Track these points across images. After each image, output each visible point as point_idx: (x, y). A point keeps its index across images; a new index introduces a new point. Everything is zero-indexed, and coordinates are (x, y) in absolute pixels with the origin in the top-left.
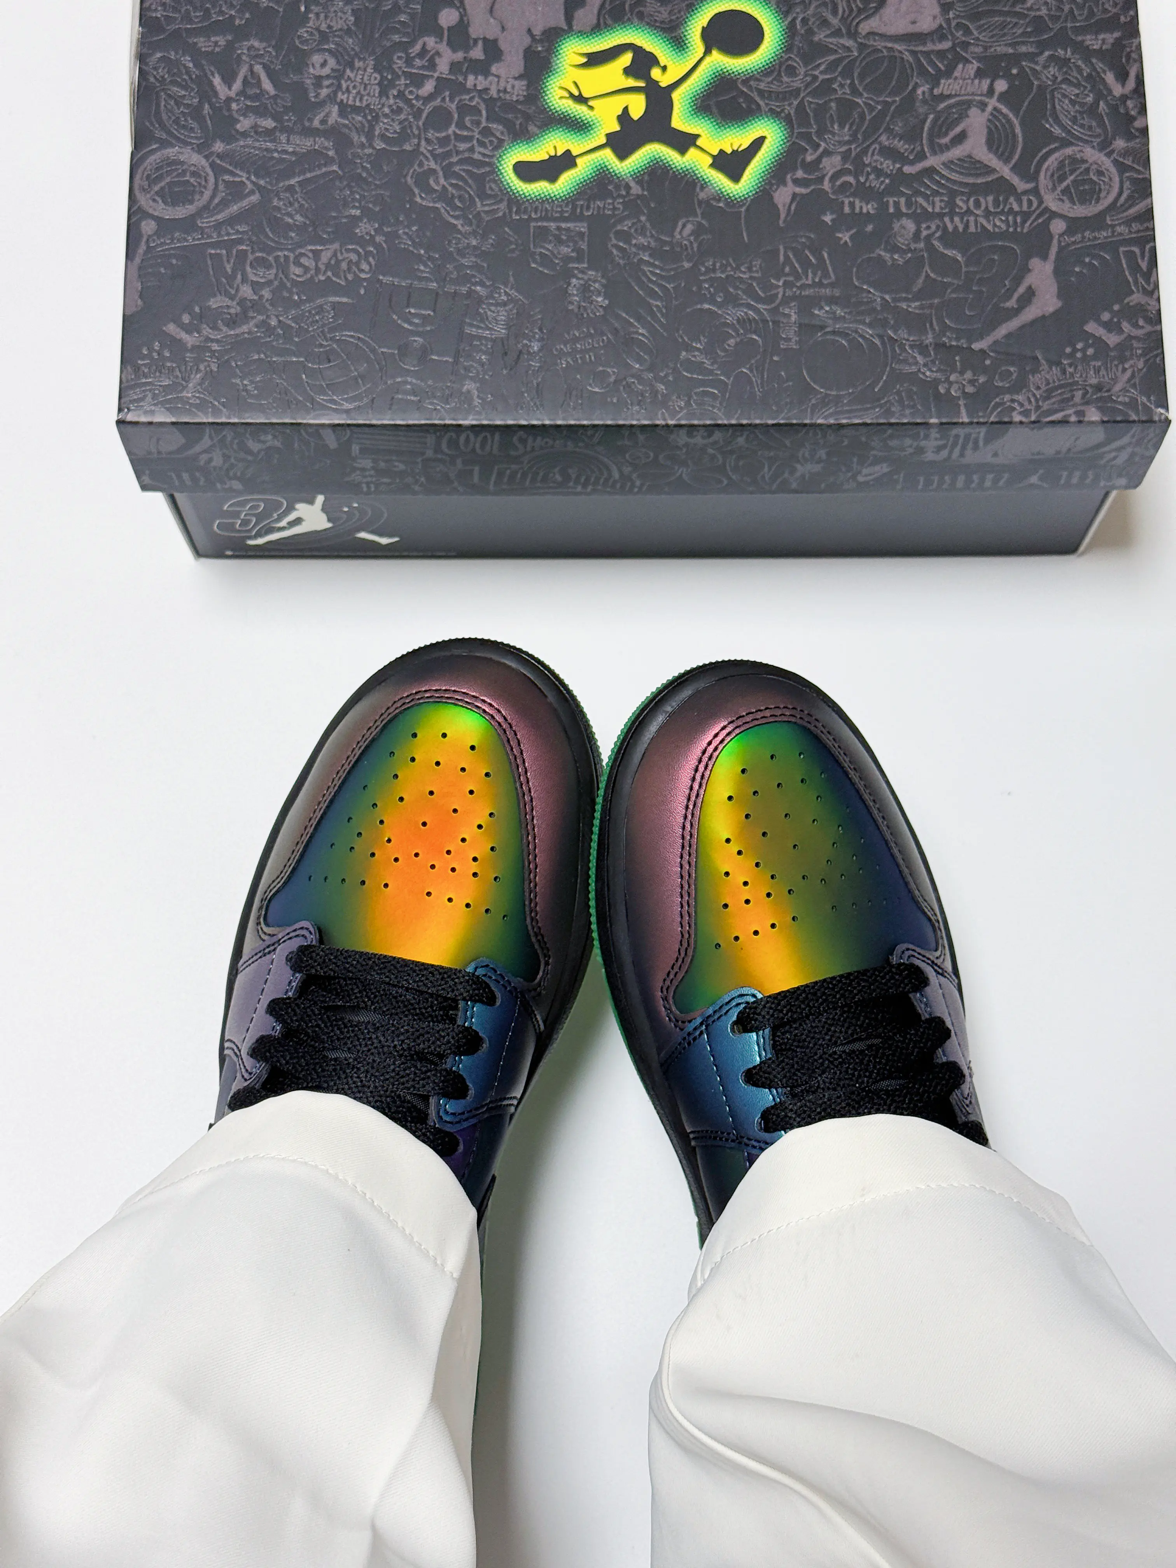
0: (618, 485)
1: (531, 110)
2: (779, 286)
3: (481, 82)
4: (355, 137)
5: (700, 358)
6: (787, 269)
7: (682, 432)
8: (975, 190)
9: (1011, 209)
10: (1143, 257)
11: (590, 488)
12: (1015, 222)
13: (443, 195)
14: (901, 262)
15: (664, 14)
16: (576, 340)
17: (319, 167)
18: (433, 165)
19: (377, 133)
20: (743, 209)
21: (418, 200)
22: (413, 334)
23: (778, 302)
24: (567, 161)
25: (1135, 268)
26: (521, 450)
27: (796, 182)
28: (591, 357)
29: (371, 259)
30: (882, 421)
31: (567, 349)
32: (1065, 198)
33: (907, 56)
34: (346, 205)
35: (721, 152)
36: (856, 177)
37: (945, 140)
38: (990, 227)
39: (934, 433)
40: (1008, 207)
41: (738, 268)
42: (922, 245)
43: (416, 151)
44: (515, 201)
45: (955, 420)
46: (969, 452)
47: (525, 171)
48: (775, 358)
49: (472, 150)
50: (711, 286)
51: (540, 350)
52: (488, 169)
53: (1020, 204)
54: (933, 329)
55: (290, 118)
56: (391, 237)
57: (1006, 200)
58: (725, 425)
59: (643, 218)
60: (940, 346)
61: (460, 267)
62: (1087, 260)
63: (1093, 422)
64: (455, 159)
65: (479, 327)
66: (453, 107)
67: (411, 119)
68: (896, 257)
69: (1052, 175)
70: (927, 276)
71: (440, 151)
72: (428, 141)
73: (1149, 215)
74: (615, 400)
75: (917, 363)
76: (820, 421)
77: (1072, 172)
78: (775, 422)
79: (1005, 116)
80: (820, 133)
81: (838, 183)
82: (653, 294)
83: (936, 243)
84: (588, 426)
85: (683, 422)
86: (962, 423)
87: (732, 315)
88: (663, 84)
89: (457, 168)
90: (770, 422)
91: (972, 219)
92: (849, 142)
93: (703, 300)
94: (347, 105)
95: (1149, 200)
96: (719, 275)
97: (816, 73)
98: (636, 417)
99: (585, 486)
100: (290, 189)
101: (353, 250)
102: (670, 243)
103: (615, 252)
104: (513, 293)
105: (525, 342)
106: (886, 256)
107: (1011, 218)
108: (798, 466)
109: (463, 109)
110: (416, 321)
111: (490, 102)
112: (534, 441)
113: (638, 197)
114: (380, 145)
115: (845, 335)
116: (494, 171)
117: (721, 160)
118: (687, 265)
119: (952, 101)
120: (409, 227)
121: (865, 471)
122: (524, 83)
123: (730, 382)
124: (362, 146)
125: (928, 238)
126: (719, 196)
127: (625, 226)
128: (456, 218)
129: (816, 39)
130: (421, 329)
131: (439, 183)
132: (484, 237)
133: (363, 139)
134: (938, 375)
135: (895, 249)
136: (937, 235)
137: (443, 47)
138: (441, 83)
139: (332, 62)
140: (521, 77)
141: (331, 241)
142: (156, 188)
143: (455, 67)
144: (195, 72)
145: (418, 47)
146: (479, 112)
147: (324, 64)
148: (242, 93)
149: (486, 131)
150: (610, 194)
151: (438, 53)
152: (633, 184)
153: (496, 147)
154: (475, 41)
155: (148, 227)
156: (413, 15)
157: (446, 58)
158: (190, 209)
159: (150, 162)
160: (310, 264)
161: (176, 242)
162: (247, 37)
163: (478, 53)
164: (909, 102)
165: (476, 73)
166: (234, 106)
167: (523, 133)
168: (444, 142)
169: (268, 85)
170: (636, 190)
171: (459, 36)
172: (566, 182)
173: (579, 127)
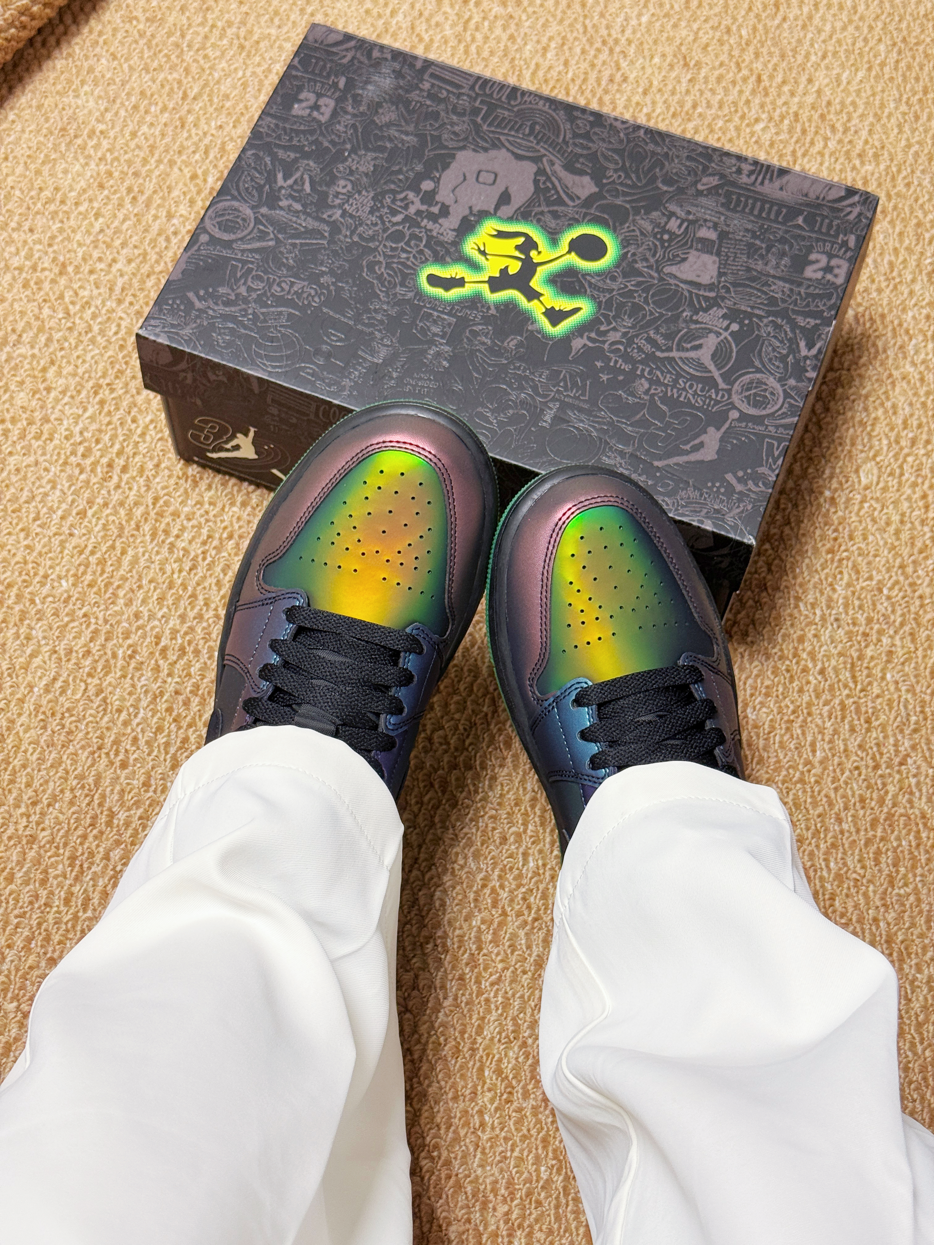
1: (453, 249)
2: (553, 391)
3: (430, 226)
4: (344, 230)
5: (489, 414)
6: (562, 384)
8: (692, 378)
9: (710, 396)
10: (778, 449)
12: (710, 404)
13: (380, 277)
14: (632, 402)
15: (552, 224)
16: (420, 379)
17: (316, 239)
18: (382, 259)
19: (358, 232)
20: (551, 343)
21: (365, 275)
22: (329, 344)
23: (548, 399)
24: (460, 283)
25: (770, 454)
27: (589, 338)
28: (425, 391)
29: (322, 297)
31: (413, 382)
32: (745, 401)
33: (686, 293)
34: (322, 264)
35: (552, 308)
36: (626, 349)
37: (688, 346)
38: (694, 402)
40: (709, 394)
41: (533, 373)
42: (648, 397)
43: (376, 249)
44: (420, 294)
47: (433, 280)
48: (533, 429)
49: (408, 259)
50: (514, 377)
51: (397, 378)
52: (412, 272)
53: (717, 395)
54: (633, 447)
55: (312, 208)
56: (339, 290)
57: (710, 389)
59: (490, 328)
60: (634, 456)
61: (371, 318)
62: (743, 438)
63: (706, 530)
64: (396, 261)
65: (367, 353)
66: (407, 233)
67: (380, 232)
68: (630, 398)
69: (743, 386)
70: (644, 415)
71: (389, 253)
72: (385, 246)
77: (756, 388)
79: (730, 345)
80: (616, 317)
81: (614, 347)
82: (477, 369)
83: (657, 399)
87: (517, 396)
88: (535, 261)
89: (395, 266)
91: (684, 394)
92: (630, 328)
93: (505, 383)
94: (348, 212)
96: (520, 373)
97: (628, 284)
100: (294, 245)
101: (314, 289)
102: (500, 347)
103: (465, 340)
104: (396, 342)
105: (390, 370)
106: (624, 395)
107: (708, 401)
109: (413, 236)
110: (333, 338)
111: (430, 238)
113: (494, 314)
114: (356, 239)
115: (580, 431)
116: (415, 274)
117: (550, 312)
118: (504, 361)
119: (702, 326)
120: (352, 287)
122: (455, 234)
123: (500, 432)
124: (346, 236)
125: (654, 395)
126: (540, 331)
127: (477, 328)
128: (382, 291)
129: (637, 266)
130: (333, 343)
131: (381, 269)
132: (393, 307)
133: (348, 233)
135: (631, 394)
136: (661, 395)
137: (417, 200)
138: (407, 218)
139: (349, 187)
140: (454, 230)
141: (304, 280)
142: (219, 220)
143: (419, 213)
144: (270, 166)
145: (402, 196)
146: (421, 241)
147: (344, 187)
148: (291, 187)
149: (421, 252)
150: (477, 309)
151: (413, 203)
152: (492, 307)
153: (422, 262)
154: (437, 203)
155: (204, 238)
156: (407, 178)
157: (417, 205)
158: (232, 237)
159: (221, 205)
160: (287, 287)
161: (217, 251)
162: (308, 159)
163: (435, 210)
164: (676, 318)
165: (429, 220)
166: (283, 192)
167: (440, 260)
168: (393, 249)
169: (307, 188)
170: (493, 311)
171: (429, 198)
172: (455, 294)
173: (475, 266)
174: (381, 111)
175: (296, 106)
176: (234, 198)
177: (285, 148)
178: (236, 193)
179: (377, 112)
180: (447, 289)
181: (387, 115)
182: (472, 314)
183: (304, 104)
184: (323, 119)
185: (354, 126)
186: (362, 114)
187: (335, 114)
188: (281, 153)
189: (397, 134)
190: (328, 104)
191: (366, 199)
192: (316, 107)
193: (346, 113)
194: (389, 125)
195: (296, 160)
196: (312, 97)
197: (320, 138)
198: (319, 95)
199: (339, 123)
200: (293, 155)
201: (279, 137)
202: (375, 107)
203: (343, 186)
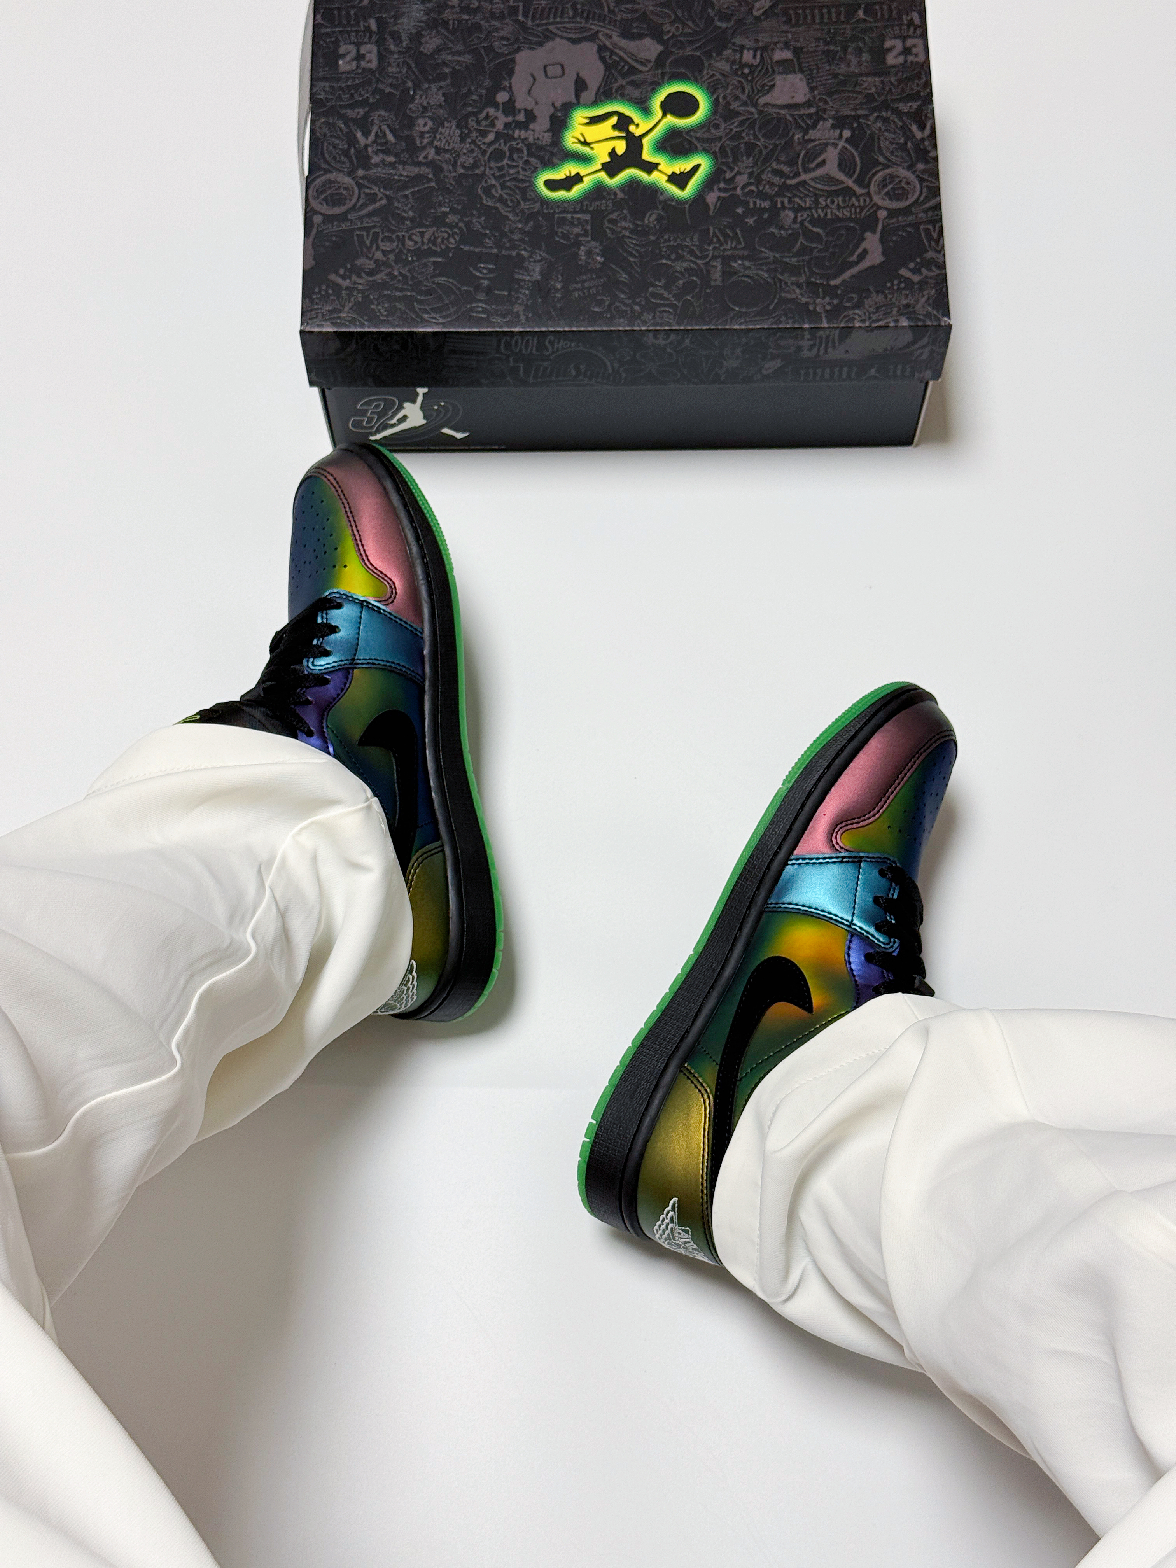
0: (611, 378)
1: (555, 150)
2: (708, 250)
3: (524, 134)
4: (445, 166)
5: (662, 291)
6: (715, 240)
7: (651, 335)
8: (830, 194)
9: (853, 205)
10: (934, 231)
11: (594, 380)
12: (856, 211)
13: (501, 199)
14: (784, 235)
15: (636, 93)
16: (584, 282)
17: (424, 184)
18: (493, 182)
19: (459, 164)
20: (687, 206)
21: (485, 202)
22: (484, 279)
23: (709, 258)
24: (577, 179)
25: (930, 238)
26: (550, 350)
27: (720, 190)
28: (594, 291)
29: (456, 236)
30: (774, 326)
31: (579, 286)
32: (886, 198)
33: (789, 117)
34: (440, 205)
35: (673, 173)
36: (757, 188)
37: (813, 165)
38: (840, 215)
39: (807, 335)
40: (851, 203)
41: (684, 240)
42: (797, 226)
43: (484, 174)
44: (545, 202)
45: (819, 326)
46: (829, 350)
47: (552, 185)
48: (708, 291)
49: (518, 172)
50: (668, 250)
51: (561, 288)
52: (528, 184)
53: (859, 201)
54: (806, 275)
55: (405, 156)
56: (468, 224)
57: (850, 198)
58: (677, 330)
59: (625, 211)
60: (809, 283)
61: (512, 240)
62: (900, 233)
63: (903, 327)
64: (508, 178)
65: (523, 275)
66: (506, 149)
67: (480, 156)
68: (782, 232)
69: (879, 185)
70: (802, 243)
71: (498, 174)
72: (491, 168)
73: (938, 207)
74: (609, 316)
75: (795, 293)
76: (736, 327)
77: (890, 183)
78: (708, 327)
79: (850, 152)
80: (735, 162)
81: (746, 190)
82: (631, 254)
83: (806, 224)
84: (592, 331)
85: (651, 328)
86: (824, 328)
87: (680, 266)
88: (637, 135)
89: (508, 184)
90: (705, 328)
91: (829, 211)
92: (752, 167)
93: (663, 257)
94: (440, 149)
95: (938, 199)
96: (672, 243)
97: (732, 127)
98: (622, 325)
99: (590, 379)
100: (406, 196)
101: (446, 232)
102: (642, 226)
103: (608, 231)
104: (544, 254)
105: (552, 283)
106: (776, 231)
107: (853, 210)
108: (725, 363)
109: (512, 150)
110: (485, 271)
111: (529, 146)
112: (558, 343)
113: (621, 199)
114: (461, 171)
115: (751, 278)
116: (532, 186)
117: (673, 178)
118: (652, 238)
119: (817, 142)
120: (479, 217)
121: (767, 365)
122: (550, 134)
123: (679, 304)
124: (450, 171)
125: (802, 222)
126: (672, 198)
127: (614, 216)
128: (510, 212)
129: (732, 107)
130: (488, 276)
131: (498, 192)
132: (526, 223)
133: (451, 167)
134: (808, 300)
135: (781, 228)
136: (808, 219)
137: (500, 114)
138: (498, 135)
139: (430, 124)
140: (548, 131)
141: (431, 226)
142: (322, 196)
143: (507, 125)
144: (345, 130)
145: (484, 114)
146: (523, 152)
147: (425, 125)
148: (375, 142)
149: (527, 162)
150: (604, 197)
151: (496, 118)
152: (618, 192)
153: (533, 172)
154: (520, 111)
155: (317, 219)
156: (481, 96)
157: (501, 121)
158: (343, 209)
159: (318, 182)
160: (418, 239)
161: (335, 227)
162: (377, 109)
163: (521, 117)
164: (789, 144)
165: (520, 129)
166: (370, 149)
167: (550, 163)
168: (500, 169)
169: (390, 137)
170: (620, 195)
171: (510, 108)
172: (577, 191)
173: (585, 159)
174: (423, 40)
175: (341, 62)
176: (326, 171)
177: (351, 106)
178: (326, 166)
179: (421, 43)
180: (569, 188)
181: (430, 43)
182: (603, 204)
183: (348, 58)
184: (374, 65)
185: (405, 63)
186: (408, 48)
187: (381, 57)
188: (350, 113)
189: (450, 57)
190: (371, 51)
191: (451, 131)
192: (359, 57)
193: (393, 53)
194: (439, 50)
195: (366, 115)
196: (352, 48)
197: (380, 86)
198: (358, 45)
199: (389, 65)
200: (361, 111)
201: (340, 98)
202: (417, 38)
203: (423, 125)
